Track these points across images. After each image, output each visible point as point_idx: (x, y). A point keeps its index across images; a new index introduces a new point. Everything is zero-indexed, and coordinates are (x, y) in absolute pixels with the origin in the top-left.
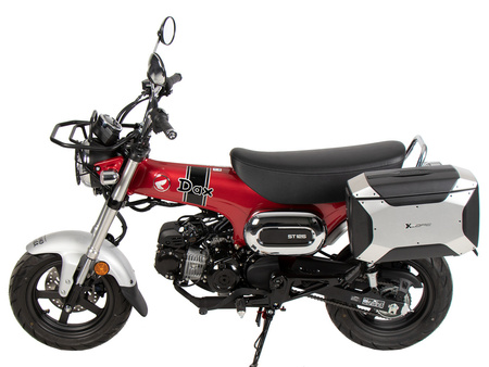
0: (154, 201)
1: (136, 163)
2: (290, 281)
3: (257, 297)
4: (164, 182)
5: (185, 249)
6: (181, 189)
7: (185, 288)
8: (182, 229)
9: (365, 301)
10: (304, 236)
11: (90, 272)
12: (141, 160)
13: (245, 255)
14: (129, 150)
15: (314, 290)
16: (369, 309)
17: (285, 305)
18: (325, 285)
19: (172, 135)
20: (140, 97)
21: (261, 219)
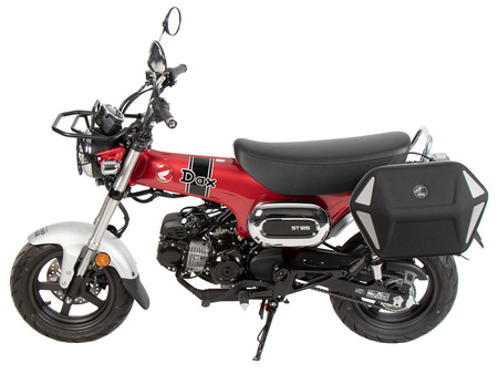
0: (157, 192)
1: (138, 153)
2: (294, 273)
3: (260, 289)
4: (167, 173)
5: (188, 241)
6: (183, 180)
7: (187, 280)
8: (184, 221)
9: (370, 293)
10: (308, 228)
11: (91, 263)
12: (143, 150)
13: (248, 247)
14: (130, 139)
15: (318, 282)
16: (373, 302)
17: (288, 297)
18: (329, 277)
19: (172, 124)
20: (143, 87)
21: (264, 210)
